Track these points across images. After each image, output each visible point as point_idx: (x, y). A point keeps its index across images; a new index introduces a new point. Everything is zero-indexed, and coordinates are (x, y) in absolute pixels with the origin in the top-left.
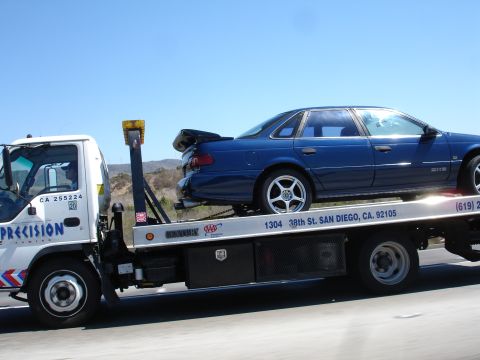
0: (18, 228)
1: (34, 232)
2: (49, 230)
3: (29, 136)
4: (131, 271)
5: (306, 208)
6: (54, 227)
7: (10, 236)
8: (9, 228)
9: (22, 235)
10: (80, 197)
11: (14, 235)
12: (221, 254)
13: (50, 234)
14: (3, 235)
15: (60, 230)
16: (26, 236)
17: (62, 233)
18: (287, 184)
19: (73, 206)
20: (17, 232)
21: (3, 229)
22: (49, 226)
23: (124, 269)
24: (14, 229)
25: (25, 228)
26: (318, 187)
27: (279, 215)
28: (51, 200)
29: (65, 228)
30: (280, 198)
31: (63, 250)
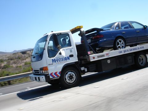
0: (57, 59)
1: (62, 60)
2: (66, 59)
3: (52, 32)
4: (84, 69)
5: (125, 48)
6: (67, 57)
7: (55, 62)
8: (55, 59)
9: (58, 61)
10: (73, 48)
11: (56, 61)
12: (109, 61)
13: (66, 60)
14: (53, 62)
15: (69, 58)
16: (60, 61)
17: (69, 59)
18: (120, 41)
19: (71, 51)
20: (57, 60)
21: (53, 60)
22: (66, 58)
23: (82, 69)
24: (56, 59)
25: (59, 59)
26: (127, 42)
27: (120, 50)
28: (65, 50)
29: (70, 58)
30: (119, 45)
31: (70, 64)
